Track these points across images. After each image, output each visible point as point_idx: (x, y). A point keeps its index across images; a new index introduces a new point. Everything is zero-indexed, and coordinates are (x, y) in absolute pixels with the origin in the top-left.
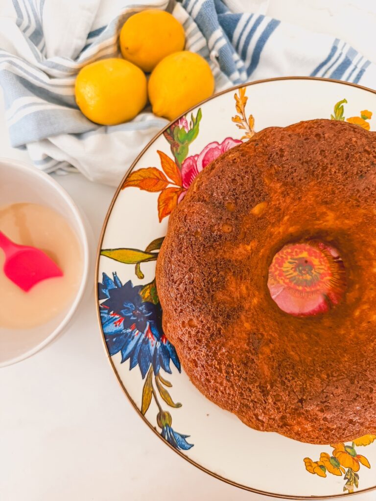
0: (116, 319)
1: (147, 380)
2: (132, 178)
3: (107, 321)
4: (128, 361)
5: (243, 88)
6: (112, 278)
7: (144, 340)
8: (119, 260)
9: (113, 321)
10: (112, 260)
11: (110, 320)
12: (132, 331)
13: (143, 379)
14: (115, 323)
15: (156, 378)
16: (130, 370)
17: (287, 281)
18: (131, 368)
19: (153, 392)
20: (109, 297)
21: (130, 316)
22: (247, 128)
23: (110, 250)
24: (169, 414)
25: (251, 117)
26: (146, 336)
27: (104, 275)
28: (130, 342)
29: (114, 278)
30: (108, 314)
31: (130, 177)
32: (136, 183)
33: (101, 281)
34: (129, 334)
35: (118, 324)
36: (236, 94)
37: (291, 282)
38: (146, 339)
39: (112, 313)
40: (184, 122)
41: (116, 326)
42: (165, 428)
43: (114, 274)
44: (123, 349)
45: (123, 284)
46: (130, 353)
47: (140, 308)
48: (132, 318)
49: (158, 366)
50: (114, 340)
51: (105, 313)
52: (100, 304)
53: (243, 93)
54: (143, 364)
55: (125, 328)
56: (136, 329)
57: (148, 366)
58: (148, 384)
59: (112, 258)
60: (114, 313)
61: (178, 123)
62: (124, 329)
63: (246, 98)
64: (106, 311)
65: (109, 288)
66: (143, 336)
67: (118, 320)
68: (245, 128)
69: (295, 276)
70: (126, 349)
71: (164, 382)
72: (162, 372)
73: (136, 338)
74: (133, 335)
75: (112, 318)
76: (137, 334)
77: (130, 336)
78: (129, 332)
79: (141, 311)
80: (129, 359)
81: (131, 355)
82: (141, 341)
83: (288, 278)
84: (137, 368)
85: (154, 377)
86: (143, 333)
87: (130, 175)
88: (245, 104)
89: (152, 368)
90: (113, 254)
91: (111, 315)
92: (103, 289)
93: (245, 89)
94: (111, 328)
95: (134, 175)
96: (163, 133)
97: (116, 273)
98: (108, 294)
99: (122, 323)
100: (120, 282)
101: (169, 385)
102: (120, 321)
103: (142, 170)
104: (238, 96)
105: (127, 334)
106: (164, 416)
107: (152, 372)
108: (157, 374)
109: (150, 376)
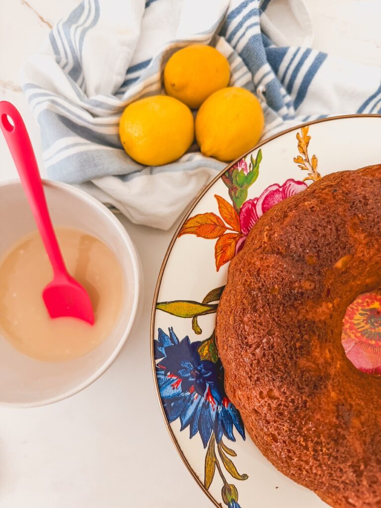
0: (173, 380)
1: (209, 449)
2: (188, 225)
3: (164, 384)
4: (188, 428)
5: (306, 127)
6: (168, 334)
7: (204, 404)
8: (175, 314)
9: (170, 383)
10: (168, 314)
11: (168, 382)
12: (191, 394)
13: (205, 448)
14: (172, 386)
15: (218, 447)
16: (190, 438)
17: (359, 335)
18: (191, 436)
19: (216, 463)
20: (166, 356)
21: (188, 378)
22: (310, 169)
23: (165, 303)
24: (234, 487)
25: (314, 158)
26: (206, 400)
27: (160, 331)
28: (189, 406)
29: (171, 334)
30: (165, 375)
31: (187, 223)
32: (193, 230)
33: (156, 338)
34: (188, 398)
35: (176, 386)
36: (298, 134)
37: (362, 335)
38: (207, 403)
39: (169, 374)
40: (243, 164)
41: (174, 389)
42: (231, 504)
43: (171, 330)
44: (182, 415)
45: (180, 340)
46: (189, 419)
47: (199, 368)
48: (190, 379)
49: (221, 433)
50: (172, 404)
51: (162, 374)
52: (156, 363)
53: (306, 132)
54: (204, 431)
55: (184, 391)
56: (195, 392)
57: (209, 434)
58: (210, 454)
59: (167, 312)
60: (171, 374)
61: (237, 166)
62: (182, 392)
63: (309, 138)
64: (163, 372)
65: (166, 345)
66: (203, 400)
67: (176, 381)
68: (307, 169)
69: (367, 330)
70: (185, 415)
71: (228, 451)
72: (224, 439)
73: (195, 402)
74: (192, 399)
75: (169, 380)
76: (197, 397)
77: (190, 399)
78: (188, 396)
79: (200, 371)
80: (189, 426)
81: (191, 422)
82: (201, 405)
83: (359, 332)
84: (198, 436)
85: (216, 445)
86: (203, 396)
87: (186, 222)
88: (307, 144)
89: (214, 435)
90: (169, 308)
91: (169, 376)
92: (160, 347)
93: (308, 128)
94: (169, 391)
95: (190, 221)
96: (221, 176)
97: (172, 327)
98: (164, 352)
99: (180, 385)
100: (177, 338)
101: (234, 454)
102: (177, 383)
103: (199, 216)
104: (301, 135)
105: (185, 397)
106: (230, 490)
107: (213, 441)
108: (219, 441)
109: (212, 445)
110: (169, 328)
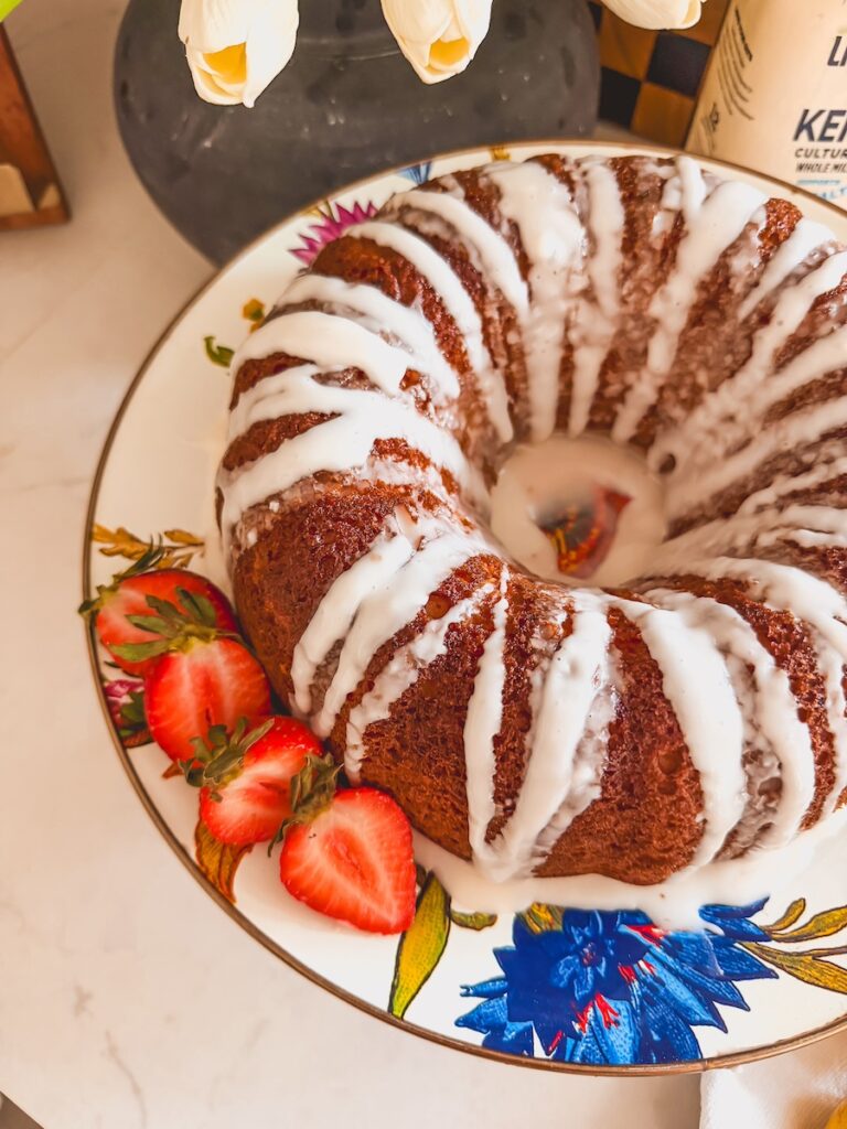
0: (596, 1018)
1: (781, 967)
2: (213, 867)
3: (600, 1049)
4: (723, 1010)
5: (95, 530)
6: (479, 1001)
7: (667, 950)
8: (429, 968)
9: (601, 1029)
10: (423, 988)
11: (598, 1037)
12: (637, 978)
13: (777, 977)
14: (608, 1024)
15: (778, 940)
16: (748, 1009)
17: (573, 555)
18: (740, 1003)
19: (817, 955)
20: (531, 1023)
21: (596, 974)
22: (191, 550)
23: (394, 987)
25: (171, 534)
26: (659, 943)
27: (466, 1022)
28: (666, 991)
29: (477, 994)
30: (578, 1038)
31: (207, 870)
32: (226, 868)
33: (476, 1038)
34: (645, 989)
35: (611, 1015)
36: (102, 551)
37: (576, 548)
38: (667, 942)
39: (577, 1027)
40: (118, 688)
41: (617, 1023)
43: (468, 992)
44: (686, 1019)
45: (500, 973)
46: (699, 1000)
47: (578, 940)
48: (602, 970)
49: (744, 925)
50: (656, 1037)
51: (575, 1046)
52: (545, 1057)
53: (106, 535)
54: (736, 968)
55: (627, 997)
56: (635, 966)
57: (742, 957)
58: (792, 965)
59: (419, 988)
60: (578, 1021)
61: (116, 703)
62: (629, 1001)
63: (121, 532)
64: (570, 1042)
65: (503, 1016)
66: (658, 950)
67: (599, 1012)
68: (190, 556)
69: (566, 537)
70: (688, 1009)
71: (792, 918)
72: (760, 920)
73: (659, 971)
74: (650, 980)
75: (592, 1030)
76: (648, 965)
77: (650, 986)
78: (641, 987)
79: (586, 940)
80: (717, 1005)
81: (708, 999)
82: (670, 960)
83: (568, 552)
84: (743, 986)
85: (772, 945)
86: (648, 949)
87: (203, 869)
88: (133, 539)
89: (744, 943)
90: (408, 983)
91: (583, 1029)
92: (503, 1035)
93: (99, 528)
94: (621, 1039)
95: (206, 858)
96: (124, 748)
97: (462, 987)
98: (520, 1026)
99: (611, 1003)
100: (494, 981)
101: (799, 906)
102: (605, 1008)
103: (200, 831)
104: (109, 546)
105: (644, 997)
107: (762, 949)
108: (765, 934)
109: (772, 955)
110: (462, 995)
